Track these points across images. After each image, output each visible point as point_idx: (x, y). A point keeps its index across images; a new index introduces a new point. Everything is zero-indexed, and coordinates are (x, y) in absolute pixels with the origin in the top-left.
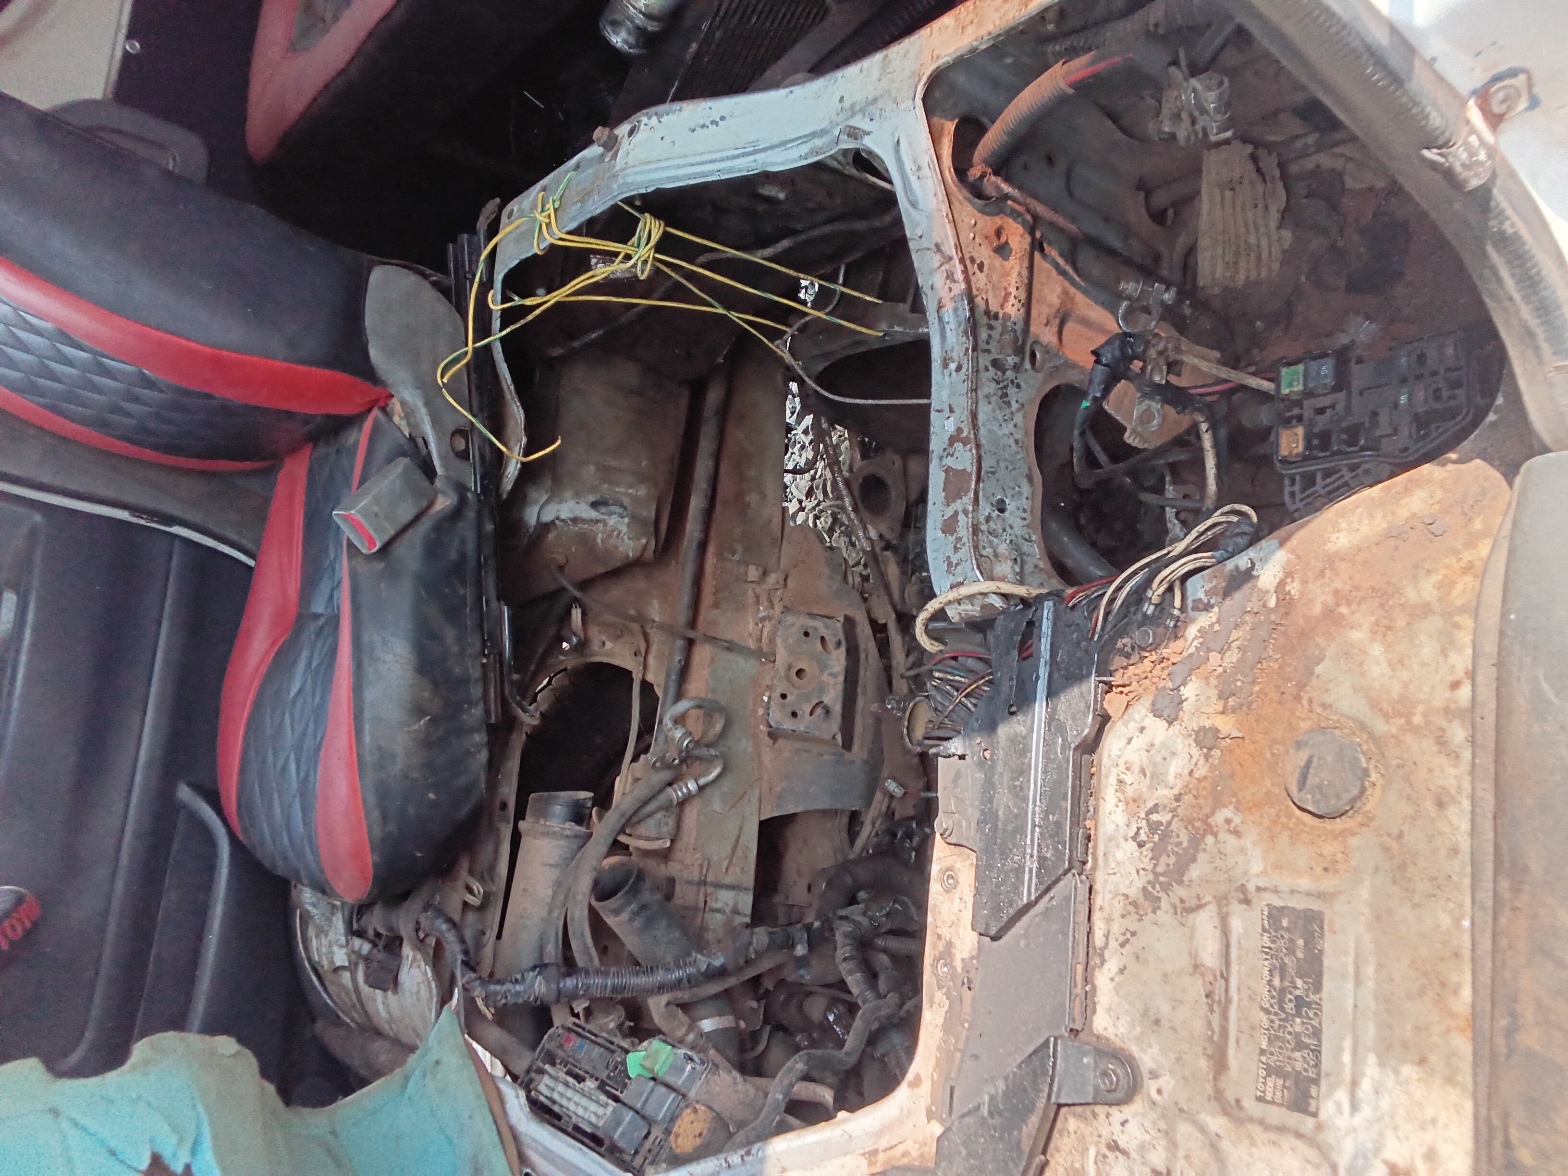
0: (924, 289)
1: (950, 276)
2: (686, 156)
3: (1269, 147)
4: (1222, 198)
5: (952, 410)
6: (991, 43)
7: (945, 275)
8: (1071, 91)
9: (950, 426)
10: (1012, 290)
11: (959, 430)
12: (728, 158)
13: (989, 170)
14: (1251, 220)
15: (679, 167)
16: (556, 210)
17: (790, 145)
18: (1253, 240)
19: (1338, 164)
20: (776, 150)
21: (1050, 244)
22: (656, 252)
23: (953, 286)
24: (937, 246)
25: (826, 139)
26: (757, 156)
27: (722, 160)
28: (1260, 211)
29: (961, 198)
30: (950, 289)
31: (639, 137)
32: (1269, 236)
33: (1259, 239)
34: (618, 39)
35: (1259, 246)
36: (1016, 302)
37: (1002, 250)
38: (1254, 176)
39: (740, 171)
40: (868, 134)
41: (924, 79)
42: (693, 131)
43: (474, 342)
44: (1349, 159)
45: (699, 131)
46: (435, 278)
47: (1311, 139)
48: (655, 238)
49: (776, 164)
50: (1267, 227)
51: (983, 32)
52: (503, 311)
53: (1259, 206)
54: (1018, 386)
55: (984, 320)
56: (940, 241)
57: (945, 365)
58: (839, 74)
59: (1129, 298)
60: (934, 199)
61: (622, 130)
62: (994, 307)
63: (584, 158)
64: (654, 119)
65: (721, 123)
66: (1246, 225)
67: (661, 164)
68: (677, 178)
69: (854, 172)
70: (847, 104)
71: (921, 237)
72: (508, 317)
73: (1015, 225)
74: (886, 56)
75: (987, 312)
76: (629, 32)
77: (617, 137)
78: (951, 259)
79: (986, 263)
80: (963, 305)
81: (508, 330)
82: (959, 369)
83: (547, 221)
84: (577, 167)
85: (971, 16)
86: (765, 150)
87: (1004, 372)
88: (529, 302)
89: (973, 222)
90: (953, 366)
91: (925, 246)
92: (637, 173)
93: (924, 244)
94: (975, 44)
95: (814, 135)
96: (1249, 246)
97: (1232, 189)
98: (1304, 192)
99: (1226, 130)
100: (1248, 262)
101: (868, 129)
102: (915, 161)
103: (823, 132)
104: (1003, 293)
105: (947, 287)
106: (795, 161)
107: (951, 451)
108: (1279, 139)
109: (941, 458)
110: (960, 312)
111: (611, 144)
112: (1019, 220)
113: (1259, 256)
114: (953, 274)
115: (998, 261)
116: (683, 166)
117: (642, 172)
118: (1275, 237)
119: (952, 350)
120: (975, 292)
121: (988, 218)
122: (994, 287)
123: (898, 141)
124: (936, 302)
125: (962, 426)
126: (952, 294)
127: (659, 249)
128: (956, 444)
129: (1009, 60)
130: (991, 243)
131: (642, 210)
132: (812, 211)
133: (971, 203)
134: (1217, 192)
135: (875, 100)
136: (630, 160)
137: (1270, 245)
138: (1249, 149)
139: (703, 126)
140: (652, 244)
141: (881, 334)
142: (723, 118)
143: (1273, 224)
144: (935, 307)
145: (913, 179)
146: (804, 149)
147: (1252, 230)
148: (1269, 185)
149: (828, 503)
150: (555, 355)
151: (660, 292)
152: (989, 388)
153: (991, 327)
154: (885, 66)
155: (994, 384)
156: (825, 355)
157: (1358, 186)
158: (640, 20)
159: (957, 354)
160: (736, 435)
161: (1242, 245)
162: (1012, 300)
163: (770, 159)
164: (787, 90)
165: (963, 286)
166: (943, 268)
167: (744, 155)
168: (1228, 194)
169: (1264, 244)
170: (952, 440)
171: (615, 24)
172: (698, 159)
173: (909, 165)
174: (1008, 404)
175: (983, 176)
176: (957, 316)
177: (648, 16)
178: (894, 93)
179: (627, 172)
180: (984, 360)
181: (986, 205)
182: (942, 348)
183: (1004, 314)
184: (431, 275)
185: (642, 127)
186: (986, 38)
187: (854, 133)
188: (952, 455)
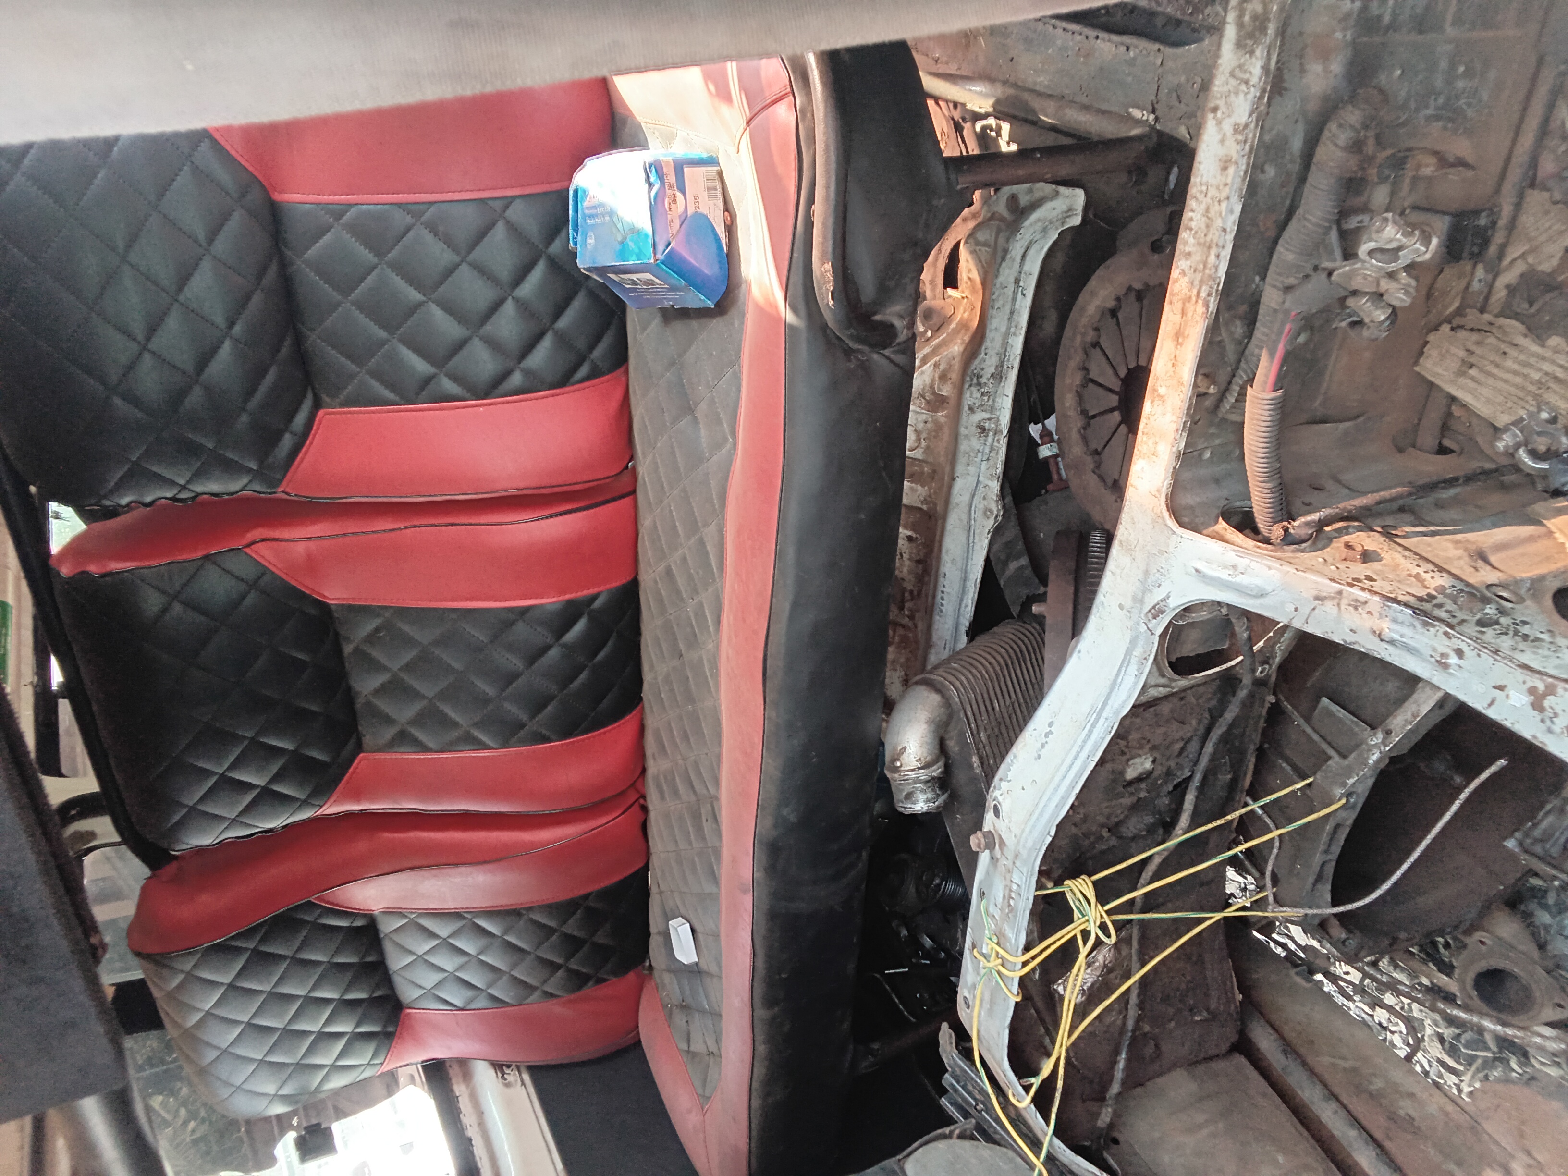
0: (1348, 640)
1: (1357, 604)
2: (1053, 778)
3: (1460, 312)
4: (1473, 379)
5: (1501, 688)
6: (1185, 434)
7: (1351, 608)
8: (1278, 393)
9: (1519, 699)
10: (1416, 570)
11: (1532, 691)
12: (1085, 742)
13: (1286, 523)
14: (1516, 367)
15: (1056, 790)
16: (998, 944)
17: (1119, 680)
18: (1536, 376)
19: (1520, 268)
20: (1113, 695)
21: (1395, 527)
22: (1103, 906)
23: (1368, 608)
24: (1317, 598)
25: (1141, 643)
26: (1105, 715)
27: (1082, 747)
28: (1513, 352)
29: (1291, 555)
30: (1369, 613)
31: (1004, 809)
32: (1544, 359)
33: (1540, 370)
34: (920, 805)
35: (1547, 374)
36: (1431, 574)
37: (1367, 557)
38: (1475, 336)
39: (1103, 739)
40: (1168, 597)
41: (1166, 514)
42: (1039, 757)
43: (1038, 1158)
44: (1523, 256)
45: (1043, 752)
46: (957, 1132)
47: (1480, 272)
48: (1091, 894)
49: (1124, 702)
50: (1533, 355)
51: (1171, 435)
52: (1034, 1100)
53: (1506, 350)
54: (1525, 623)
55: (1427, 606)
56: (1315, 593)
57: (1445, 666)
58: (1100, 598)
59: (1518, 446)
60: (1273, 572)
61: (989, 821)
62: (1422, 593)
63: (981, 883)
64: (1003, 784)
65: (1052, 729)
66: (1515, 373)
67: (1041, 805)
68: (1064, 799)
69: (1183, 682)
70: (1128, 603)
71: (1296, 609)
72: (1042, 1102)
73: (1354, 536)
74: (1121, 542)
75: (1421, 599)
76: (923, 791)
77: (990, 832)
78: (1340, 593)
79: (1368, 573)
80: (1395, 611)
81: (1053, 1116)
82: (1460, 653)
83: (1000, 961)
84: (982, 894)
85: (1150, 443)
86: (1105, 704)
87: (1497, 623)
88: (1046, 1072)
89: (1321, 560)
90: (1453, 660)
91: (1307, 612)
92: (1031, 832)
93: (1305, 610)
94: (1174, 449)
95: (1128, 653)
96: (1539, 384)
97: (1471, 366)
98: (1526, 306)
99: (1430, 242)
100: (1555, 392)
101: (1163, 595)
102: (1225, 567)
103: (1134, 642)
104: (1413, 579)
105: (1365, 616)
106: (1136, 683)
107: (1549, 713)
108: (1456, 304)
109: (1550, 731)
110: (1400, 617)
111: (991, 842)
112: (1351, 530)
113: (1556, 379)
114: (1357, 600)
115: (1376, 565)
116: (1059, 786)
117: (1034, 826)
118: (1548, 354)
119: (1435, 650)
120: (1392, 596)
121: (1328, 549)
122: (1399, 581)
123: (1197, 571)
124: (1371, 637)
125: (1530, 684)
126: (1376, 615)
127: (1102, 899)
128: (1546, 703)
129: (1207, 455)
130: (1353, 560)
131: (1058, 882)
132: (1182, 750)
133: (1303, 551)
134: (1462, 380)
135: (1147, 573)
136: (1016, 830)
137: (1553, 362)
138: (1446, 328)
139: (1043, 746)
140: (1093, 900)
141: (1344, 801)
142: (1051, 725)
143: (1535, 348)
144: (1377, 640)
145: (1239, 579)
146: (1133, 669)
147: (1526, 371)
148: (1494, 330)
149: (1466, 1078)
150: (1108, 1120)
151: (1135, 964)
152: (1506, 643)
153: (1440, 606)
154: (1128, 550)
155: (1504, 637)
156: (1319, 878)
157: (1555, 262)
158: (923, 775)
159: (1443, 645)
160: (1322, 1061)
161: (1531, 388)
162: (1427, 576)
163: (1116, 706)
164: (1075, 655)
165: (1377, 598)
166: (1343, 607)
167: (1093, 726)
168: (1473, 372)
169: (1547, 367)
170: (1538, 705)
171: (909, 796)
172: (1064, 768)
173: (1224, 575)
174: (1537, 639)
175: (1286, 530)
176: (1402, 623)
177: (926, 766)
178: (1155, 551)
179: (1022, 841)
180: (1472, 629)
181: (1314, 543)
182: (1424, 660)
183: (1435, 589)
184: (951, 1132)
185: (1000, 799)
186: (1178, 437)
187: (1157, 612)
188: (1556, 715)
